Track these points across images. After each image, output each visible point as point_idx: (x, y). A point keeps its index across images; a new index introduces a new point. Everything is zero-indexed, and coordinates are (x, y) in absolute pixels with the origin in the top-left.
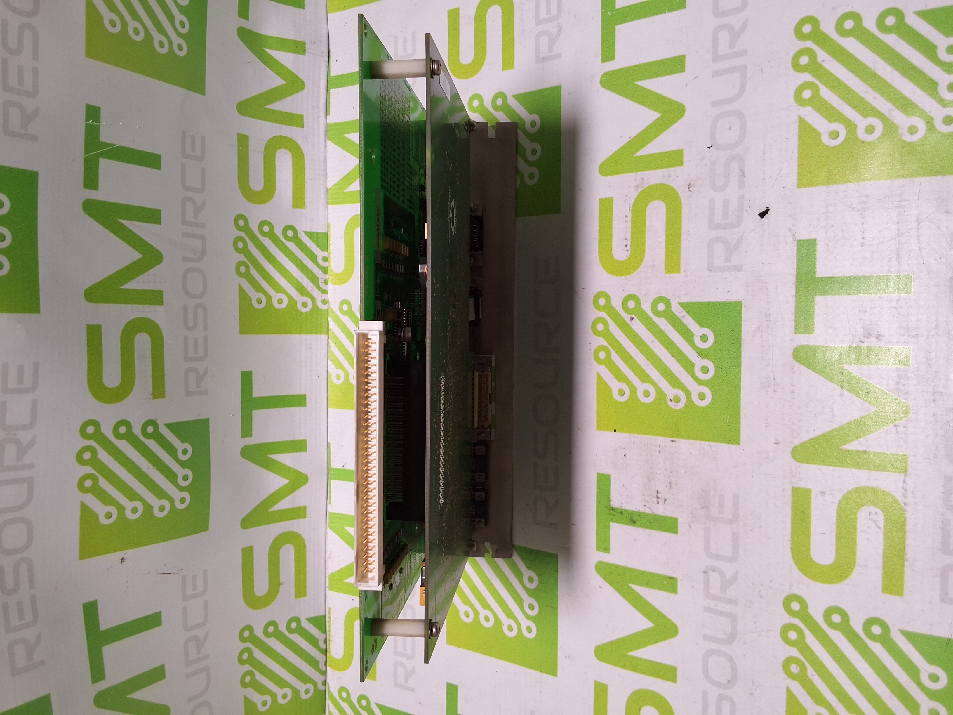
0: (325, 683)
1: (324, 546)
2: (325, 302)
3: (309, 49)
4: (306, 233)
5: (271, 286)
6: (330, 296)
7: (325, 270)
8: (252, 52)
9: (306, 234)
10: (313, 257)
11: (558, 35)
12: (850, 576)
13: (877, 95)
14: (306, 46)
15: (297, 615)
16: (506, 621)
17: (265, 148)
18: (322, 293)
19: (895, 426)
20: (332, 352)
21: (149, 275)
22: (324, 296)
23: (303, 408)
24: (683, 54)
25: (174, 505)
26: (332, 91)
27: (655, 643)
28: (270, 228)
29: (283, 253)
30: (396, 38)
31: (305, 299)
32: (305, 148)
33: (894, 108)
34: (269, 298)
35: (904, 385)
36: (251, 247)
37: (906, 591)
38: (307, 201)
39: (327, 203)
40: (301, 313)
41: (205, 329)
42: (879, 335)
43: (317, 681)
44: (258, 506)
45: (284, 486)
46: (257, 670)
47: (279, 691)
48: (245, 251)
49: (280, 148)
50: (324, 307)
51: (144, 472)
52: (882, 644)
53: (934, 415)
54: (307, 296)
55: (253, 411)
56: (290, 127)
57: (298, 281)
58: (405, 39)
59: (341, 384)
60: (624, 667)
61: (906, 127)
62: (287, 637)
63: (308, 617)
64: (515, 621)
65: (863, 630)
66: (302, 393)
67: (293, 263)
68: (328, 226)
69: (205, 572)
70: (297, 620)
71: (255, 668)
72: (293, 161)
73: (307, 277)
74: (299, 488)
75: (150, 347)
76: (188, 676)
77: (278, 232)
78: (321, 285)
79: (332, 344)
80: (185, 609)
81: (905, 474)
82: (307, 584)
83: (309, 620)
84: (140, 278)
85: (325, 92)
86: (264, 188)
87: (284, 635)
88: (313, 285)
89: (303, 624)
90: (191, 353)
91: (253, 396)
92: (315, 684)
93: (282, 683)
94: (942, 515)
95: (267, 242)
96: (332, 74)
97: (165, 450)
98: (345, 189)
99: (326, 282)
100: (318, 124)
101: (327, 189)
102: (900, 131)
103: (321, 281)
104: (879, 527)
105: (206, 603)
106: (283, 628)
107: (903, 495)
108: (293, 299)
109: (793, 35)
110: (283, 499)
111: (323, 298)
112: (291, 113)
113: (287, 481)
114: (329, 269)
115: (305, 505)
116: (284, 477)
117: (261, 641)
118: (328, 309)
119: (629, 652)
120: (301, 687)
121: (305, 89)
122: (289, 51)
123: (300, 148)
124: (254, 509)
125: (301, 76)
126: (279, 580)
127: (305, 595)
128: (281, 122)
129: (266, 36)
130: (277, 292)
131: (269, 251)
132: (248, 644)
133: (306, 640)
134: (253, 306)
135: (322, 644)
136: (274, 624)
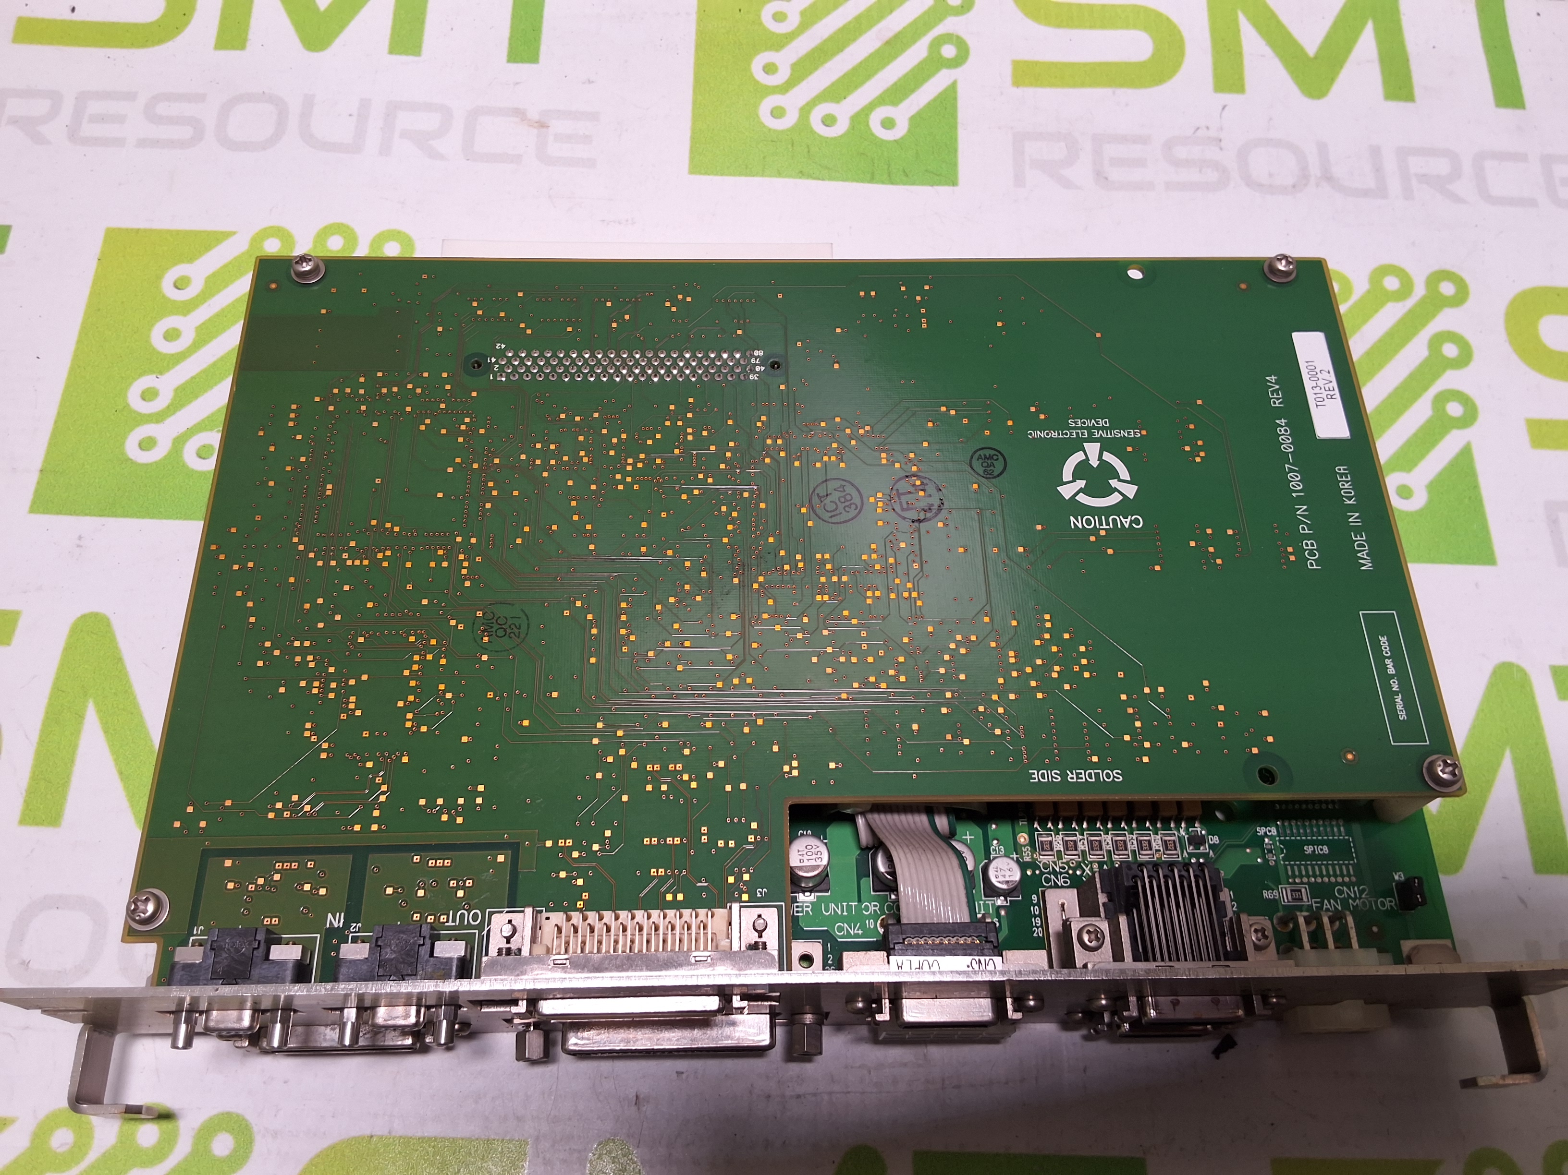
27: (121, 773)
60: (57, 690)
98: (1245, 14)
119: (96, 704)
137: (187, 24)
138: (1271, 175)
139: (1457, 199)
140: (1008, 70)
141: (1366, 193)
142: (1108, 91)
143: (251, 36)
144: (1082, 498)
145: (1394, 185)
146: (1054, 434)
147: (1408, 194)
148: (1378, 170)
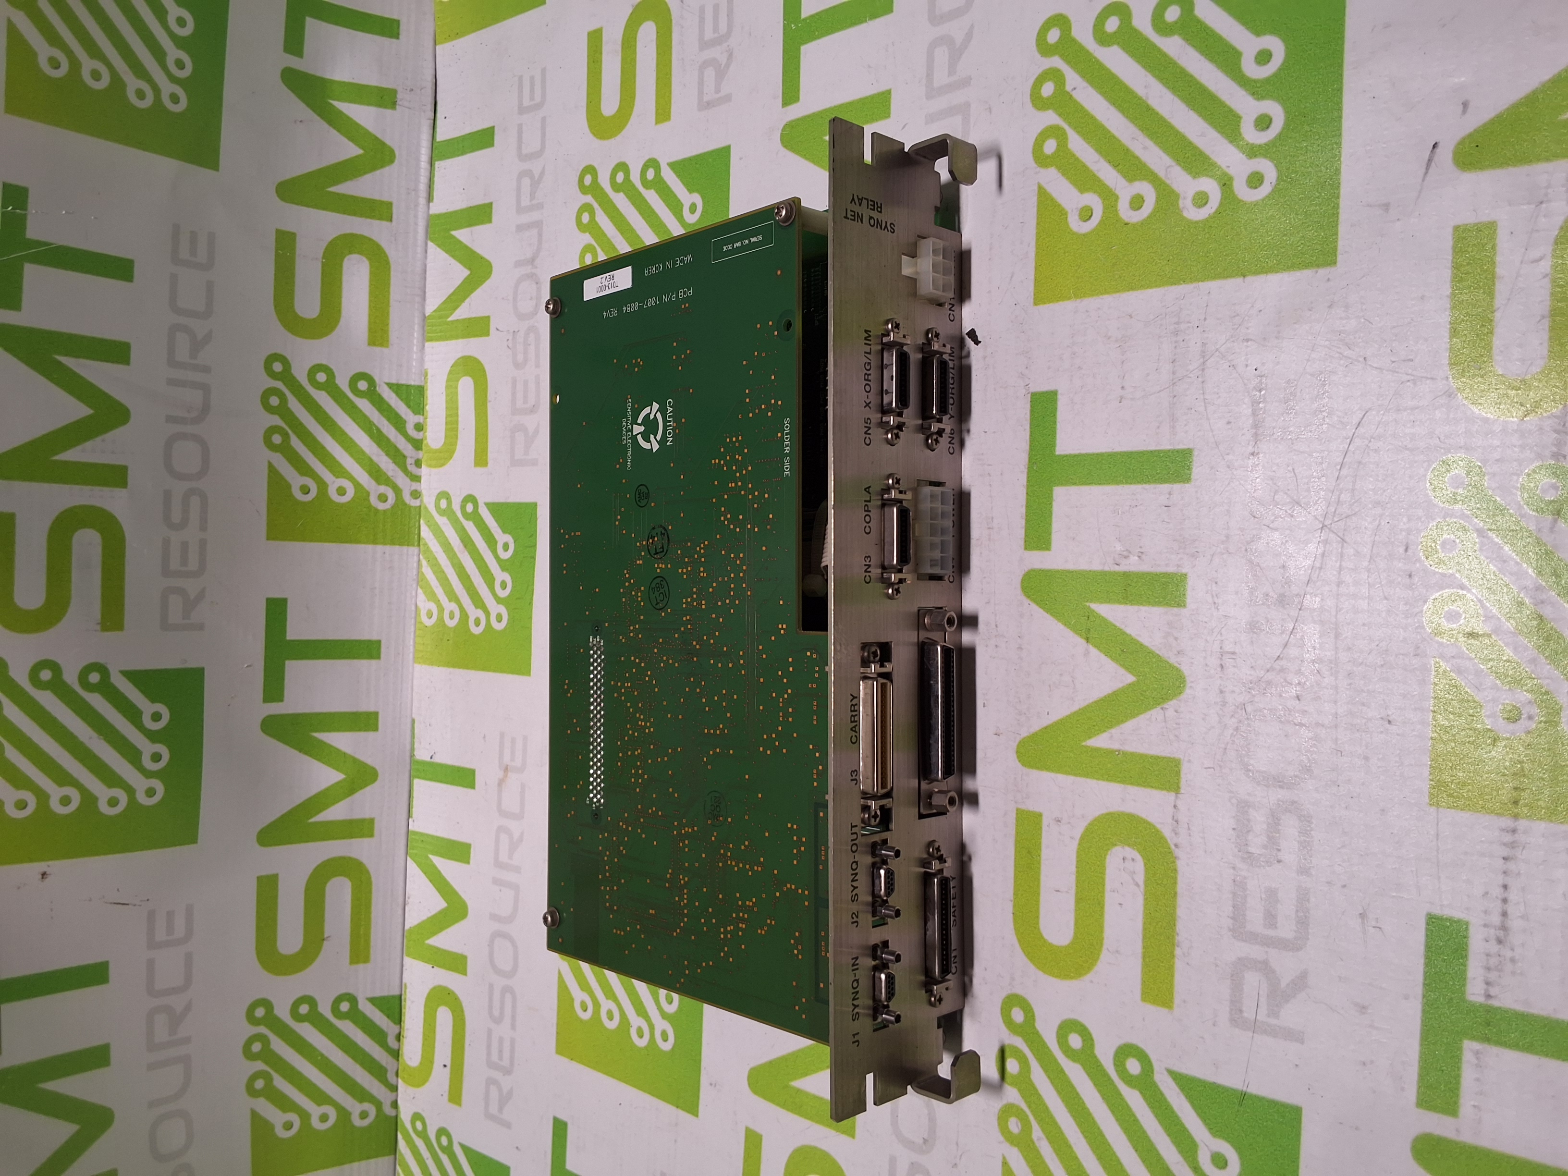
0: (395, 1105)
1: (402, 884)
2: (416, 494)
3: (401, 100)
4: (390, 385)
5: (327, 467)
6: (424, 486)
7: (417, 445)
8: (308, 105)
9: (390, 388)
10: (399, 423)
11: (728, 65)
12: (1096, 968)
13: (1149, 143)
14: (398, 96)
15: (351, 991)
16: (636, 1021)
17: (324, 253)
18: (412, 480)
19: (1162, 708)
20: (423, 574)
21: (103, 440)
22: (415, 486)
23: (374, 662)
24: (888, 88)
25: (135, 798)
26: (437, 164)
28: (328, 376)
29: (349, 415)
30: (521, 78)
31: (383, 489)
32: (392, 253)
33: (1174, 164)
34: (322, 485)
35: (1176, 639)
36: (294, 404)
37: (1177, 1001)
38: (393, 335)
39: (425, 339)
40: (377, 511)
41: (203, 528)
42: (1142, 553)
43: (383, 1100)
44: (290, 812)
45: (337, 783)
46: (277, 1071)
47: (315, 1111)
48: (283, 411)
49: (350, 253)
50: (415, 503)
51: (82, 743)
52: (1141, 1093)
53: (1221, 692)
54: (387, 485)
55: (287, 662)
56: (369, 220)
57: (371, 460)
58: (532, 78)
59: (433, 626)
60: (784, 1105)
61: (1190, 195)
62: (331, 1025)
63: (370, 995)
64: (647, 1021)
65: (1115, 1064)
66: (375, 637)
67: (365, 432)
68: (426, 375)
69: (189, 910)
70: (352, 999)
71: (272, 1068)
72: (371, 273)
73: (387, 455)
74: (361, 788)
75: (99, 551)
76: (152, 1067)
77: (343, 382)
78: (409, 468)
79: (424, 562)
80: (151, 963)
81: (1177, 793)
82: (372, 944)
83: (373, 1000)
84: (88, 444)
85: (428, 167)
86: (321, 314)
87: (327, 1020)
88: (396, 468)
89: (360, 1006)
90: (175, 564)
91: (288, 638)
92: (378, 1104)
93: (320, 1097)
94: (1234, 868)
95: (323, 398)
96: (439, 138)
97: (120, 712)
98: (448, 317)
99: (418, 463)
100: (416, 216)
101: (424, 318)
102: (1180, 202)
103: (409, 461)
104: (1137, 885)
105: (189, 957)
106: (325, 1009)
107: (1174, 830)
108: (362, 487)
109: (1035, 48)
110: (333, 804)
111: (413, 488)
112: (371, 200)
113: (341, 776)
114: (425, 442)
115: (372, 816)
116: (337, 770)
117: (286, 1026)
118: (420, 506)
119: (792, 1080)
120: (354, 1107)
121: (396, 161)
122: (369, 104)
123: (385, 253)
124: (282, 816)
125: (388, 142)
126: (323, 932)
127: (366, 960)
128: (354, 213)
129: (332, 82)
130: (337, 478)
131: (325, 412)
132: (262, 1029)
133: (365, 1032)
134: (293, 497)
135: (391, 1042)
136: (311, 1001)
137: (454, 993)
138: (531, 299)
139: (542, 173)
140: (480, 470)
141: (540, 235)
142: (489, 404)
143: (460, 952)
144: (659, 437)
145: (535, 216)
146: (629, 453)
147: (540, 206)
148: (528, 226)
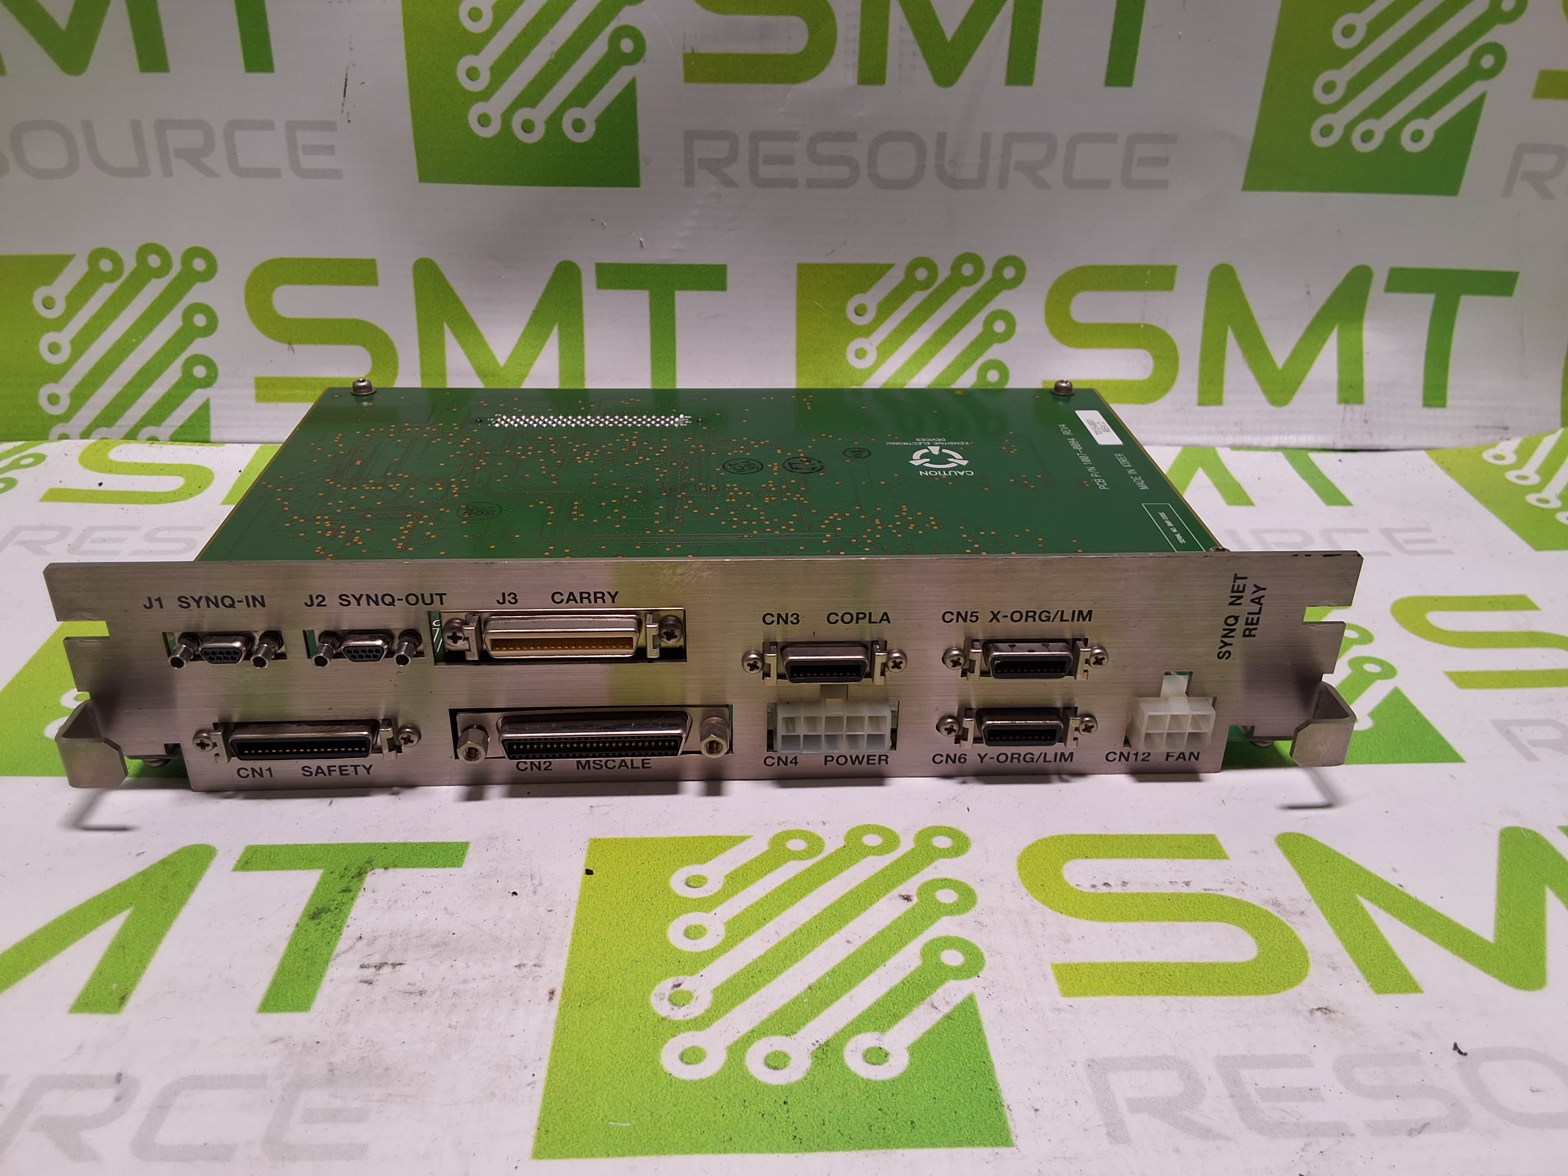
0: (64, 437)
3: (1351, 410)
5: (890, 335)
8: (1329, 301)
14: (1356, 406)
15: (220, 379)
17: (1152, 327)
21: (914, 54)
25: (477, 101)
28: (1001, 334)
30: (1427, 530)
32: (1160, 408)
34: (867, 331)
36: (965, 294)
41: (811, 184)
43: (71, 423)
44: (456, 302)
45: (493, 356)
46: (121, 287)
47: (65, 337)
48: (956, 281)
49: (1155, 357)
51: (547, 32)
55: (647, 292)
56: (1196, 378)
58: (1433, 541)
62: (177, 355)
63: (212, 403)
69: (336, 174)
70: (208, 382)
71: (126, 282)
72: (1133, 382)
75: (782, 51)
76: (136, 126)
77: (995, 352)
80: (268, 125)
82: (281, 405)
84: (909, 35)
85: (1272, 445)
86: (1076, 324)
87: (182, 350)
89: (198, 391)
90: (766, 147)
91: (676, 292)
92: (65, 418)
95: (973, 329)
97: (585, 79)
100: (1209, 433)
105: (274, 173)
106: (199, 346)
110: (465, 354)
112: (1221, 382)
113: (502, 362)
116: (510, 356)
117: (180, 297)
120: (64, 388)
121: (1274, 408)
122: (1340, 372)
123: (1160, 397)
124: (451, 289)
125: (1297, 397)
126: (300, 342)
127: (259, 398)
128: (1203, 360)
129: (1360, 329)
130: (878, 349)
131: (957, 332)
132: (177, 268)
133: (163, 397)
134: (852, 296)
135: (150, 430)
136: (210, 329)
